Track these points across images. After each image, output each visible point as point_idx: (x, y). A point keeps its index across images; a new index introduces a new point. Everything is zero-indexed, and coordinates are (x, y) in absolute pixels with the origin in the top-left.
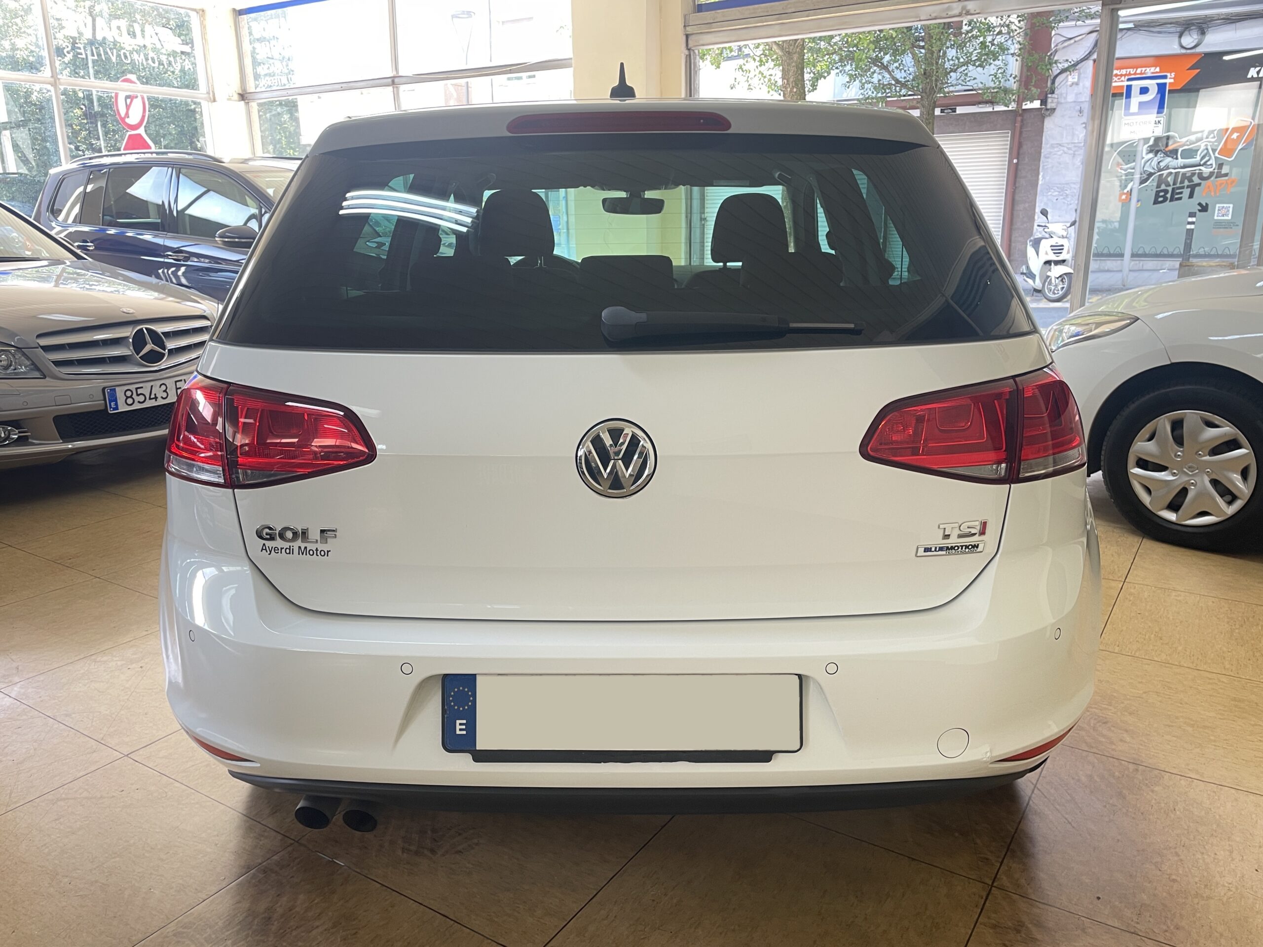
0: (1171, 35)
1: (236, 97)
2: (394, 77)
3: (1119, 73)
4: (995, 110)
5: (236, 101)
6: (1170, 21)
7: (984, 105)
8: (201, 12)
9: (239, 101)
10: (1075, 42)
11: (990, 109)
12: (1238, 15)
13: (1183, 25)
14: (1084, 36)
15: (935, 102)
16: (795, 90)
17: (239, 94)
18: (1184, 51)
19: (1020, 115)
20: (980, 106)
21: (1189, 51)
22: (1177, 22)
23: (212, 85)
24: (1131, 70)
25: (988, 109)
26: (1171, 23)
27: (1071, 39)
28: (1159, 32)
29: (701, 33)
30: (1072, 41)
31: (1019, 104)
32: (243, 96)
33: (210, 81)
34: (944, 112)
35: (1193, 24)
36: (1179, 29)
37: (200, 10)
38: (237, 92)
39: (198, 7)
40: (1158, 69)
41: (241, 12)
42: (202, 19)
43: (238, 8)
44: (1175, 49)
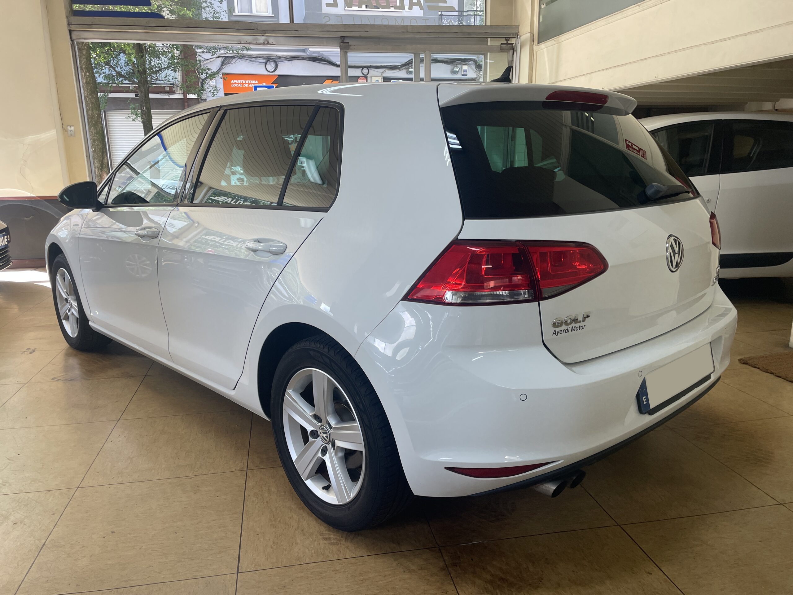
0: (261, 64)
3: (237, 82)
4: (170, 97)
6: (259, 56)
7: (165, 94)
10: (210, 62)
11: (167, 97)
12: (291, 57)
13: (266, 58)
14: (215, 59)
15: (148, 90)
16: (88, 74)
18: (269, 73)
19: (187, 102)
20: (162, 94)
21: (271, 73)
22: (263, 57)
24: (243, 81)
25: (166, 96)
26: (260, 57)
27: (207, 60)
28: (255, 61)
29: (82, 30)
30: (209, 61)
31: (185, 94)
34: (137, 96)
35: (271, 59)
36: (264, 61)
40: (257, 82)
44: (262, 71)
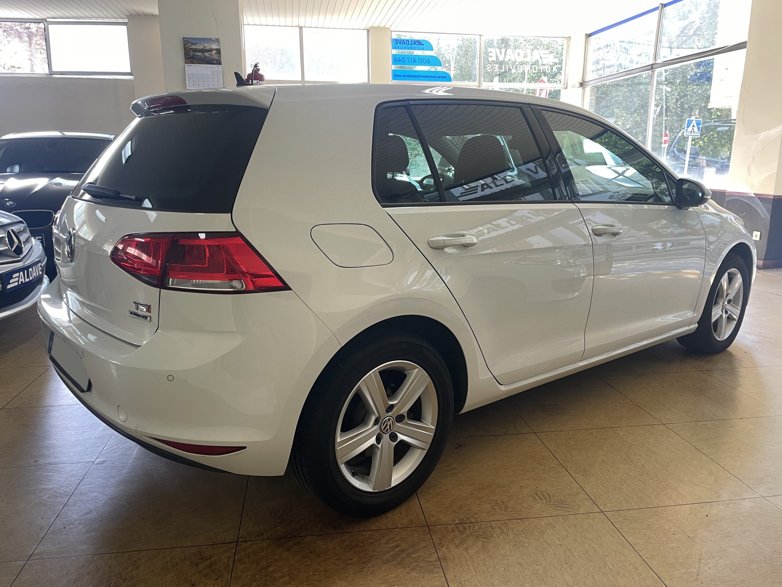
1: (578, 85)
2: (653, 64)
5: (578, 87)
8: (568, 39)
9: (579, 87)
17: (580, 83)
23: (567, 80)
32: (582, 85)
33: (566, 77)
37: (568, 37)
38: (579, 82)
39: (567, 36)
41: (589, 36)
42: (568, 42)
43: (588, 33)
